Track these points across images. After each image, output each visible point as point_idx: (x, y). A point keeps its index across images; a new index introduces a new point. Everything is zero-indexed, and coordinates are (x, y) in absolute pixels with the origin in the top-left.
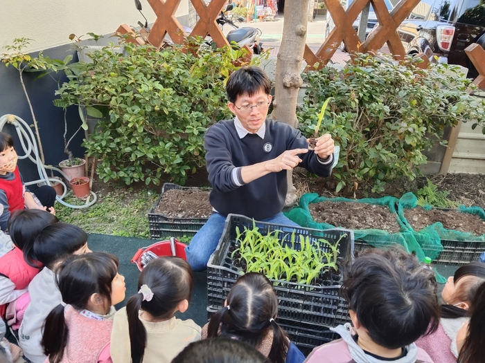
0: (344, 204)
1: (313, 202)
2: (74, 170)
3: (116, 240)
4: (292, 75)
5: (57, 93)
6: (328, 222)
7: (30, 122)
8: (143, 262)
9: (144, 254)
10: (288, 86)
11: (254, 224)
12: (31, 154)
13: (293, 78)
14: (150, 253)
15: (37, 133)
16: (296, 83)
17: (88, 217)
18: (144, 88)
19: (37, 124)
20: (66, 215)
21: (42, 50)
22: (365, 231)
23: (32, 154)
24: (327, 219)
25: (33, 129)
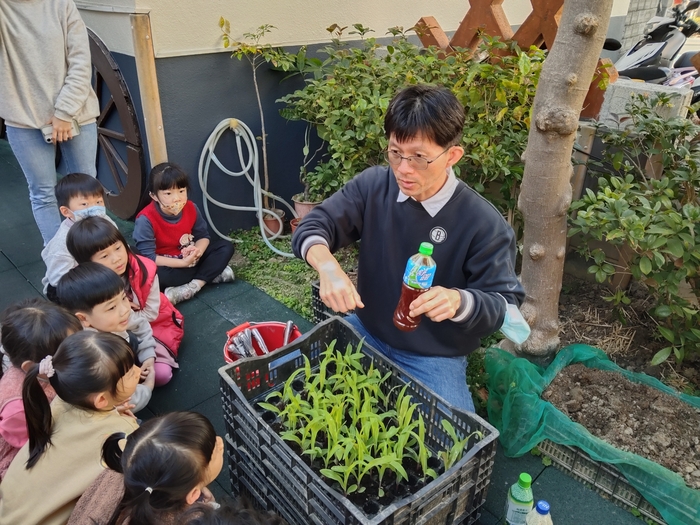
0: (643, 390)
1: (586, 363)
2: (305, 208)
3: (273, 306)
4: (552, 109)
5: (284, 99)
6: (569, 406)
7: (257, 133)
8: (235, 339)
9: (246, 330)
10: (542, 127)
11: (360, 347)
12: (248, 172)
13: (552, 115)
14: (256, 333)
15: (264, 149)
16: (561, 125)
17: (282, 270)
18: (362, 104)
19: (266, 138)
20: (262, 259)
21: (306, 44)
22: (630, 453)
23: (251, 172)
24: (572, 402)
25: (260, 144)
